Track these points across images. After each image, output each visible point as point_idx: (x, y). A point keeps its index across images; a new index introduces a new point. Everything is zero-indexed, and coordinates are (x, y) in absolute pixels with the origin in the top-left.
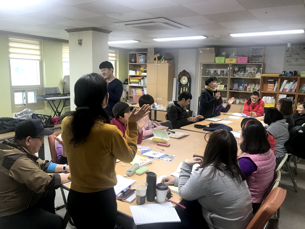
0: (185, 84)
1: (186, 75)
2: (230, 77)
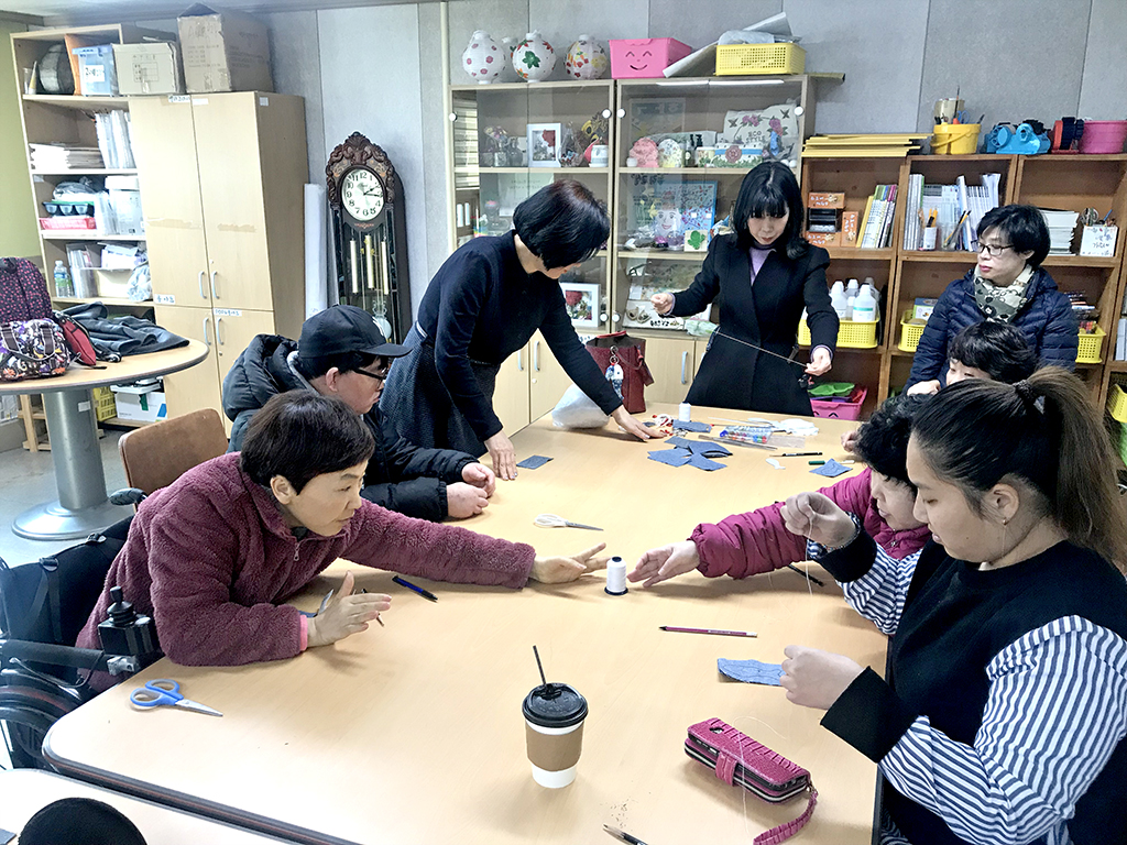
0: (369, 216)
1: (371, 162)
2: (619, 170)
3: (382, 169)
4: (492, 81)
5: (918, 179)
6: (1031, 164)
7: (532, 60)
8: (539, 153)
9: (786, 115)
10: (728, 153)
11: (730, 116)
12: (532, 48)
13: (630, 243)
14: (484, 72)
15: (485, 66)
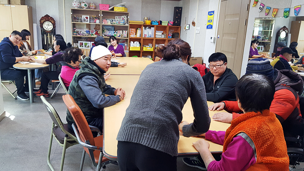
0: (49, 30)
1: (50, 20)
2: (102, 24)
3: (52, 21)
4: (78, 8)
5: (144, 27)
6: (157, 26)
7: (85, 5)
8: (84, 20)
9: (125, 17)
10: (118, 22)
11: (116, 17)
12: (85, 3)
13: (103, 35)
14: (77, 6)
15: (78, 5)
